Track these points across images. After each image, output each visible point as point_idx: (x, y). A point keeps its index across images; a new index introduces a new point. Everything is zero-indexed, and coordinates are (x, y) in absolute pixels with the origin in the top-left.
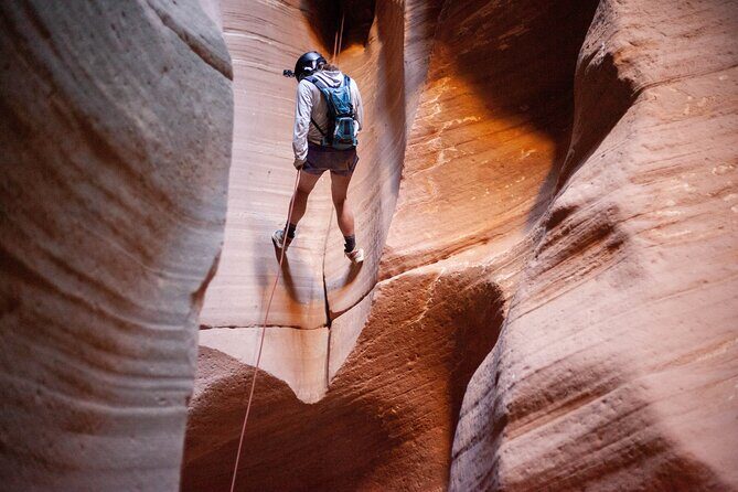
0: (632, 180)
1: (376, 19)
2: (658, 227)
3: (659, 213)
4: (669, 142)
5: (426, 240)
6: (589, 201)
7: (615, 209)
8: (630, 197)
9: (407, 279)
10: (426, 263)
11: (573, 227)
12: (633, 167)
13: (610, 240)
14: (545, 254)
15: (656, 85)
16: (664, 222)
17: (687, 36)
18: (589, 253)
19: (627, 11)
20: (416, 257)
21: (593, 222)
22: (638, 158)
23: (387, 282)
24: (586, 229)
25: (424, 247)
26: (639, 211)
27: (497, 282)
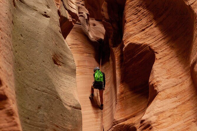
0: (154, 115)
1: (110, 56)
2: (158, 125)
3: (158, 122)
4: (162, 105)
5: (122, 117)
6: (147, 119)
7: (151, 121)
8: (153, 119)
9: (118, 125)
10: (122, 122)
11: (144, 124)
12: (155, 112)
13: (150, 127)
14: (140, 128)
15: (161, 91)
16: (159, 124)
17: (167, 78)
18: (147, 129)
19: (156, 73)
20: (120, 121)
21: (147, 123)
22: (155, 110)
23: (115, 126)
24: (146, 124)
25: (122, 118)
26: (155, 122)
27: (136, 127)
